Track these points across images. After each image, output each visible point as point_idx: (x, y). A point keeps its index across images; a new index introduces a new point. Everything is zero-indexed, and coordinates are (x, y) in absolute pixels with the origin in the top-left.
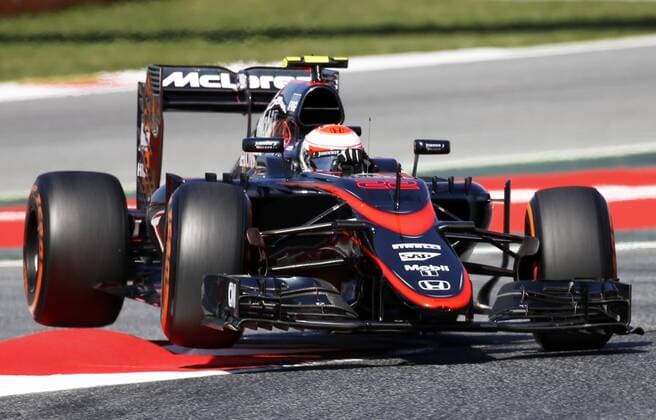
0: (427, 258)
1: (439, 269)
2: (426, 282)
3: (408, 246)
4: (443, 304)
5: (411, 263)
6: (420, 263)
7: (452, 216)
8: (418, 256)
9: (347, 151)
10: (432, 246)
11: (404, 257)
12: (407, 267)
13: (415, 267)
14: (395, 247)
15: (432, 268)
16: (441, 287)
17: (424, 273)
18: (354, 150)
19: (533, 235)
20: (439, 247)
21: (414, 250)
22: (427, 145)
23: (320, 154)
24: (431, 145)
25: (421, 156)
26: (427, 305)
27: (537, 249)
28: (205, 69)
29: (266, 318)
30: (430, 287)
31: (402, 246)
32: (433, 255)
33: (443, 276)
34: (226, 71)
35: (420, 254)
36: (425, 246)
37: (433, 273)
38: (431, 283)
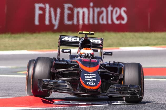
0: (92, 77)
1: (94, 80)
2: (89, 83)
3: (88, 74)
4: (91, 88)
5: (87, 78)
6: (89, 78)
7: (105, 69)
8: (90, 77)
9: (87, 54)
10: (94, 75)
11: (86, 77)
12: (86, 79)
13: (88, 79)
14: (85, 74)
15: (92, 80)
16: (93, 84)
17: (90, 81)
18: (89, 53)
19: (123, 74)
20: (96, 75)
21: (90, 75)
22: (106, 53)
23: (82, 54)
24: (107, 53)
25: (105, 56)
26: (88, 88)
27: (122, 77)
28: (73, 37)
29: (49, 89)
30: (90, 84)
31: (87, 74)
32: (94, 77)
33: (94, 82)
34: (78, 37)
35: (90, 76)
36: (93, 75)
37: (92, 81)
38: (90, 83)
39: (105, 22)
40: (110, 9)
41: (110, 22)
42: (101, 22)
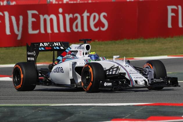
39: (80, 30)
40: (86, 14)
41: (86, 29)
42: (75, 30)
